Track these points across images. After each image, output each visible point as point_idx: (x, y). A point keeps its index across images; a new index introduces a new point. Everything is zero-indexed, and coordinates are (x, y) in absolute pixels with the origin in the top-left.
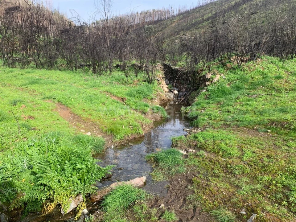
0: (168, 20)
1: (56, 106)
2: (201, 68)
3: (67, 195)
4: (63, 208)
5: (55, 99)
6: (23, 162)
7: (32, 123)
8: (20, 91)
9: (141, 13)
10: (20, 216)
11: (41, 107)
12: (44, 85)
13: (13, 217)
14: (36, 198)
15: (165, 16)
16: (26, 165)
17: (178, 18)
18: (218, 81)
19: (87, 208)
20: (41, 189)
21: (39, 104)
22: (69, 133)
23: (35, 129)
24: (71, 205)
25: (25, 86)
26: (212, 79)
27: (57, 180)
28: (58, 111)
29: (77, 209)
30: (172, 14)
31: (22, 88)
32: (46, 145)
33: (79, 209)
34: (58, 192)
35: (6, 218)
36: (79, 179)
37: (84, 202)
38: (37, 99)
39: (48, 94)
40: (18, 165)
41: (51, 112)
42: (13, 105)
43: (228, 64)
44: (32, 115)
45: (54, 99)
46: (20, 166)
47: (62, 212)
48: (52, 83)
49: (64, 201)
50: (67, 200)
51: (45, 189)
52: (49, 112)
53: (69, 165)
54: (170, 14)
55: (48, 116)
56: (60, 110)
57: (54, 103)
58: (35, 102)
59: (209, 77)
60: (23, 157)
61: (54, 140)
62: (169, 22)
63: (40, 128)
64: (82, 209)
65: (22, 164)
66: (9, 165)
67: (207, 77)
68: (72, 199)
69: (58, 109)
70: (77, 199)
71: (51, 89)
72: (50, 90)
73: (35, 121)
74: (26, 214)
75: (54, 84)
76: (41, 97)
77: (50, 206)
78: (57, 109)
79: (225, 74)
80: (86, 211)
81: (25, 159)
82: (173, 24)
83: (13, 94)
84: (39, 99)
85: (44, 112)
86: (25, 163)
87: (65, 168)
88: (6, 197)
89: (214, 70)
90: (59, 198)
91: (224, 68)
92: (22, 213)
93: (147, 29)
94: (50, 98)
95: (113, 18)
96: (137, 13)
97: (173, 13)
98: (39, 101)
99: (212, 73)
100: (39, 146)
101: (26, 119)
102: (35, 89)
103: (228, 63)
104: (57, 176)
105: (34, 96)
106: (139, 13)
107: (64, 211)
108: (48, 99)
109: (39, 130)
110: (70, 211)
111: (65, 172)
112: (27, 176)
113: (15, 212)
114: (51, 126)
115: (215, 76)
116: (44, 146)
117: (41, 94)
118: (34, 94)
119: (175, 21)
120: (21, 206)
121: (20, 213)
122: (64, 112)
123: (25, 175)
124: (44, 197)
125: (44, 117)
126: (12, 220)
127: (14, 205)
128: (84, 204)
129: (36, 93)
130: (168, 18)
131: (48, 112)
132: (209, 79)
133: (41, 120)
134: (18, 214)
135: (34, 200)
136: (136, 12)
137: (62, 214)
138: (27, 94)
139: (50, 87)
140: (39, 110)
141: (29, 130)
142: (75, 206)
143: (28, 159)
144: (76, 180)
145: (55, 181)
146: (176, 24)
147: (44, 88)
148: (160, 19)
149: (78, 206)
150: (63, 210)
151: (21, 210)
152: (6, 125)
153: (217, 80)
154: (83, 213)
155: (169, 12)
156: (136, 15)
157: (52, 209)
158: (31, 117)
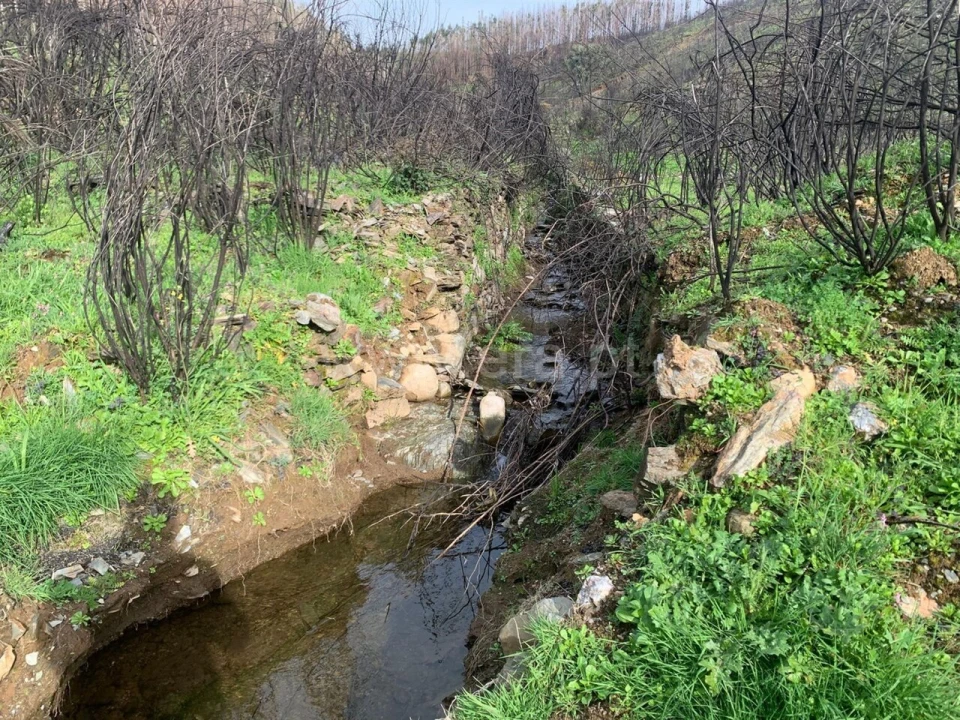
0: (664, 33)
2: (687, 247)
9: (576, 10)
15: (659, 18)
17: (698, 26)
18: (786, 468)
26: (719, 418)
30: (684, 11)
43: (916, 245)
54: (677, 12)
59: (693, 394)
62: (670, 38)
67: (665, 392)
79: (882, 370)
82: (683, 46)
89: (757, 318)
91: (872, 292)
93: (578, 58)
95: (483, 22)
96: (564, 9)
97: (687, 7)
99: (725, 346)
103: (916, 233)
106: (571, 6)
115: (760, 383)
119: (687, 33)
130: (668, 25)
132: (691, 408)
136: (558, 7)
146: (692, 44)
148: (639, 28)
153: (769, 460)
155: (671, 7)
156: (560, 15)
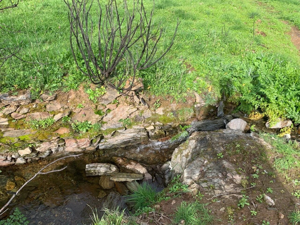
1: (291, 29)
3: (278, 113)
4: (270, 123)
5: (293, 21)
6: (249, 70)
7: (263, 39)
8: (259, 5)
10: (232, 110)
11: (275, 26)
12: (285, 3)
13: (227, 108)
14: (251, 102)
16: (250, 74)
19: (291, 135)
20: (258, 97)
21: (274, 22)
22: (297, 61)
23: (264, 46)
24: (277, 124)
25: (265, 1)
27: (276, 97)
28: (291, 36)
29: (281, 130)
31: (261, 3)
32: (273, 63)
33: (283, 131)
34: (272, 107)
35: (223, 106)
36: (295, 106)
37: (291, 128)
38: (273, 17)
39: (286, 14)
40: (244, 70)
41: (284, 35)
42: (250, 18)
44: (265, 32)
45: (291, 21)
46: (245, 72)
47: (267, 125)
48: (295, 3)
49: (274, 117)
50: (275, 118)
51: (261, 99)
52: (282, 34)
53: (294, 89)
55: (280, 37)
56: (293, 35)
57: (290, 26)
58: (271, 20)
60: (251, 66)
61: (282, 62)
63: (268, 46)
64: (286, 133)
65: (248, 71)
66: (238, 67)
68: (280, 120)
69: (292, 33)
70: (285, 122)
71: (292, 10)
72: (290, 10)
73: (265, 38)
74: (237, 110)
75: (296, 5)
76: (278, 16)
77: (257, 115)
78: (290, 33)
80: (289, 136)
81: (252, 68)
83: (252, 7)
84: (275, 17)
85: (277, 33)
86: (250, 71)
87: (289, 90)
88: (229, 91)
90: (270, 112)
92: (234, 108)
94: (288, 19)
98: (274, 20)
100: (266, 61)
101: (259, 34)
102: (274, 6)
104: (277, 93)
105: (271, 13)
107: (270, 125)
108: (284, 20)
109: (268, 48)
110: (274, 128)
111: (286, 94)
112: (247, 83)
113: (230, 105)
114: (279, 48)
116: (271, 63)
117: (279, 13)
118: (271, 11)
120: (236, 103)
121: (233, 108)
122: (297, 39)
123: (247, 81)
124: (257, 105)
125: (275, 37)
126: (226, 109)
127: (232, 99)
128: (290, 130)
129: (274, 10)
131: (280, 33)
133: (271, 39)
134: (231, 107)
135: (249, 103)
137: (266, 126)
138: (265, 9)
139: (291, 7)
140: (273, 29)
141: (259, 45)
142: (280, 127)
143: (253, 69)
144: (293, 105)
145: (274, 96)
147: (284, 6)
149: (282, 128)
150: (269, 123)
151: (234, 106)
152: (241, 34)
154: (286, 136)
157: (259, 118)
158: (263, 33)
